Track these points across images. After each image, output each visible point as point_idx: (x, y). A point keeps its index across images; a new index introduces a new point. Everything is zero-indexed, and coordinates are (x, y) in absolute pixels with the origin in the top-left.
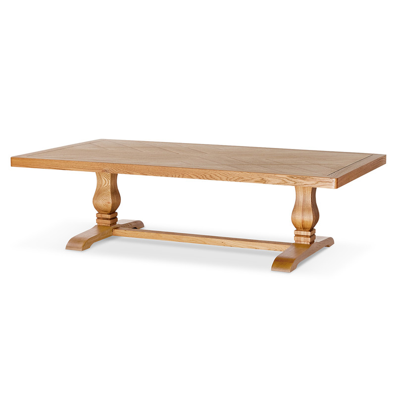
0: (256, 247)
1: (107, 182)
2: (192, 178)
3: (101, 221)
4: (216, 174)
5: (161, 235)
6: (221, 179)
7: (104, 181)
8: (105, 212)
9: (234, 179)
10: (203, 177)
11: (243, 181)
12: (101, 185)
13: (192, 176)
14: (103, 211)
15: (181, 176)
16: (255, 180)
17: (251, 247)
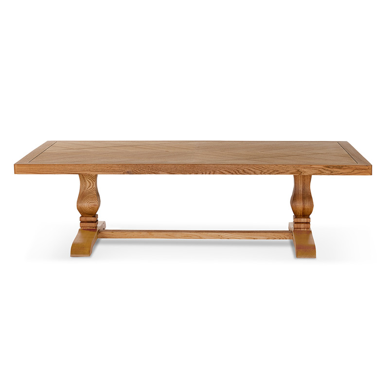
0: (255, 237)
1: (92, 184)
2: (224, 174)
3: (85, 224)
4: (249, 168)
5: (153, 233)
6: (255, 173)
7: (88, 184)
8: (90, 214)
9: (269, 172)
10: (235, 172)
11: (278, 174)
12: (85, 188)
13: (224, 172)
14: (87, 214)
15: (212, 172)
16: (290, 172)
17: (249, 238)
